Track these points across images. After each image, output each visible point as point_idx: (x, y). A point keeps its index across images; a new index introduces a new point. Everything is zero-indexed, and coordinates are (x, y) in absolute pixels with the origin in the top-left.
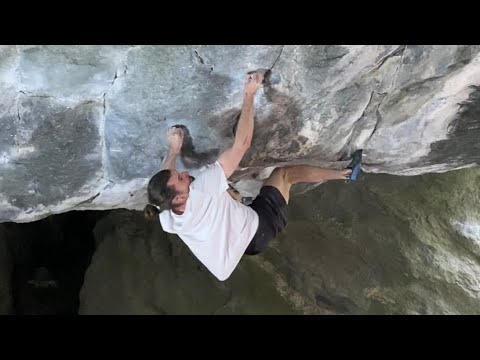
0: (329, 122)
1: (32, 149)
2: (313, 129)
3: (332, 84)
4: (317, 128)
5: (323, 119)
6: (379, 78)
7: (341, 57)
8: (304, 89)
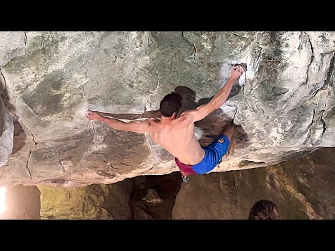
0: (288, 128)
1: (105, 146)
2: (278, 132)
3: (283, 108)
4: (280, 132)
5: (284, 126)
6: (316, 102)
7: (284, 94)
8: (265, 111)
